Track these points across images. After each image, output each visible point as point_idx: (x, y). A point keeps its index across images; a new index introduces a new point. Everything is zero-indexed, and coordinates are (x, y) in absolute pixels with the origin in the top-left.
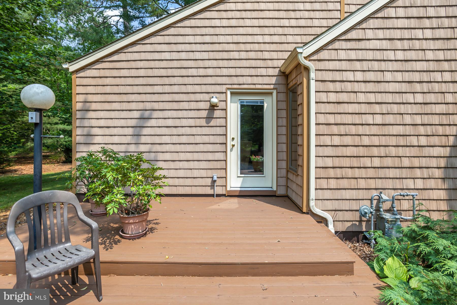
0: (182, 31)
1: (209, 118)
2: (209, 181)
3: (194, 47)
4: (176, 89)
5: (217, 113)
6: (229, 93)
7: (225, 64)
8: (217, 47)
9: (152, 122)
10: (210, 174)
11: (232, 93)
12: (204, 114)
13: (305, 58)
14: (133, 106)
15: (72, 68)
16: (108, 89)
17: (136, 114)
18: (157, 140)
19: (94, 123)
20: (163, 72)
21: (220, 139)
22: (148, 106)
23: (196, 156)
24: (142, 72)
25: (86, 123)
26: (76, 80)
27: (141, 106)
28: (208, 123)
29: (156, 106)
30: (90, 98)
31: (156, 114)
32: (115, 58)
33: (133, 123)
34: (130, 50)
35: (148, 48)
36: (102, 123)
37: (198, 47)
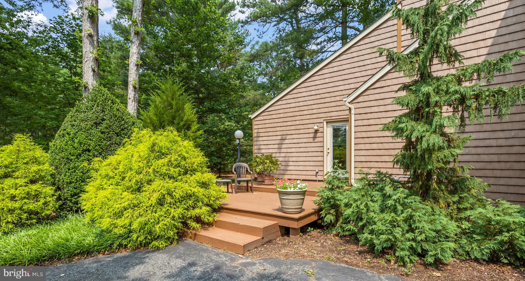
0: (300, 90)
1: (315, 137)
2: (314, 173)
3: (306, 98)
4: (297, 123)
5: (319, 135)
6: (325, 122)
7: (323, 105)
8: (318, 97)
9: (287, 141)
10: (314, 168)
11: (327, 123)
12: (312, 135)
13: (349, 103)
14: (278, 133)
15: (252, 117)
16: (267, 126)
17: (279, 137)
18: (289, 150)
19: (262, 143)
20: (291, 114)
21: (320, 149)
22: (285, 133)
23: (308, 159)
24: (282, 116)
25: (258, 143)
26: (254, 123)
27: (281, 133)
28: (314, 140)
29: (288, 132)
30: (260, 131)
31: (288, 137)
32: (270, 109)
33: (277, 142)
34: (276, 104)
35: (284, 102)
36: (265, 143)
37: (309, 98)
